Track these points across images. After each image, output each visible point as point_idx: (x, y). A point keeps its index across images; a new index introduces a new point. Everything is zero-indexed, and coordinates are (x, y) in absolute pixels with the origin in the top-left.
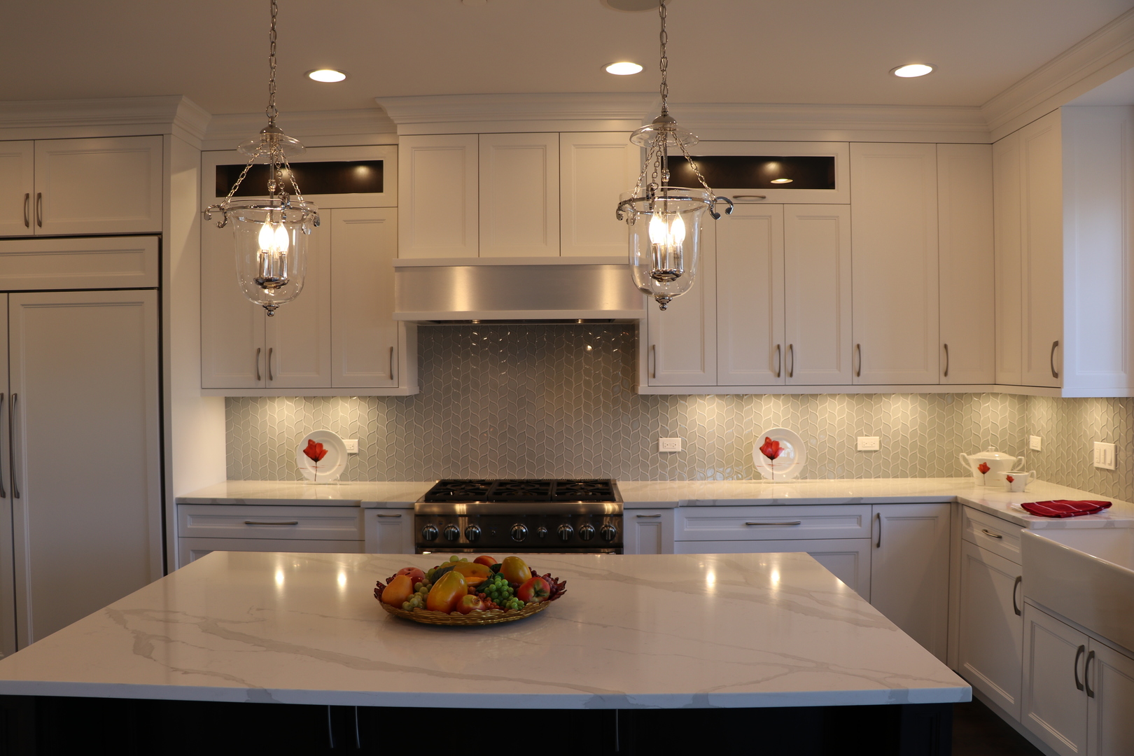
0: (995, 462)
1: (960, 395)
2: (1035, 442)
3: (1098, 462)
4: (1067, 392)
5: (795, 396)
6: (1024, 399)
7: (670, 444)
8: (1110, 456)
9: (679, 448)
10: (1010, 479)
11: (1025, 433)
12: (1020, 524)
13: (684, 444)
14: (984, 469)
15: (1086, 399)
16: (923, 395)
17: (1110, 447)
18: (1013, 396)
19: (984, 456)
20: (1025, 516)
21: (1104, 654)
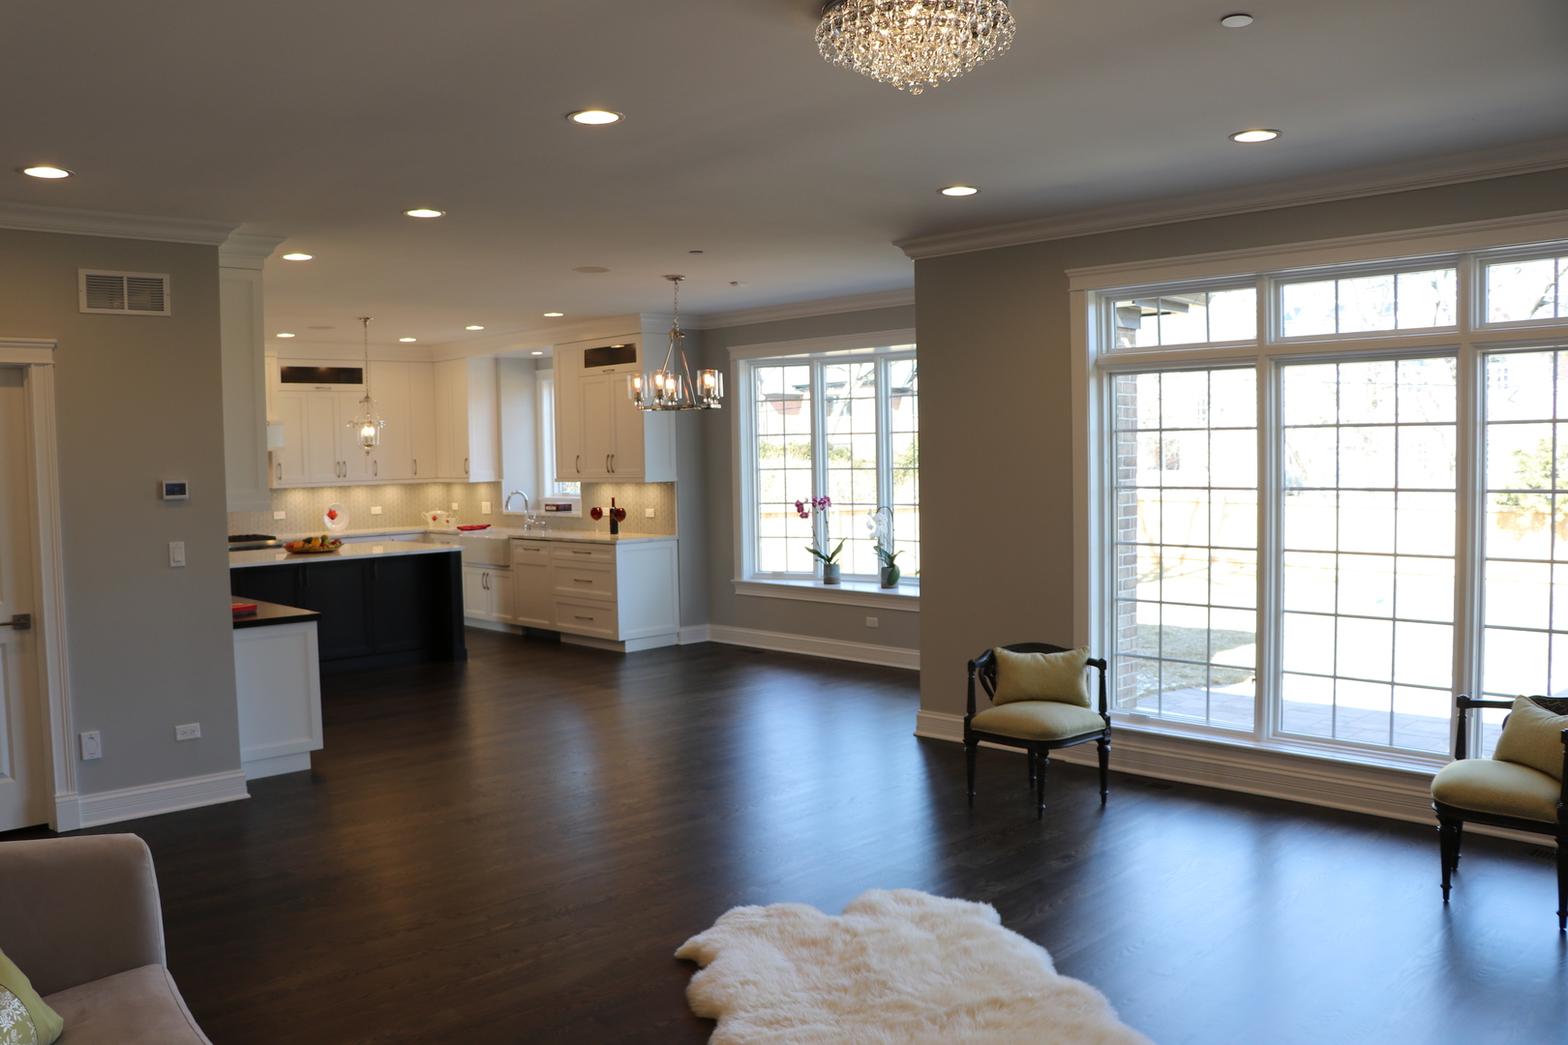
0: (440, 515)
1: (419, 484)
2: (455, 506)
3: (484, 511)
4: (472, 480)
5: (340, 487)
6: (448, 485)
7: (279, 515)
8: (489, 508)
9: (284, 517)
10: (448, 521)
11: (449, 502)
12: (457, 534)
13: (287, 514)
14: (434, 519)
15: (478, 483)
16: (402, 485)
17: (489, 504)
18: (443, 483)
19: (433, 513)
20: (459, 531)
21: (492, 572)
